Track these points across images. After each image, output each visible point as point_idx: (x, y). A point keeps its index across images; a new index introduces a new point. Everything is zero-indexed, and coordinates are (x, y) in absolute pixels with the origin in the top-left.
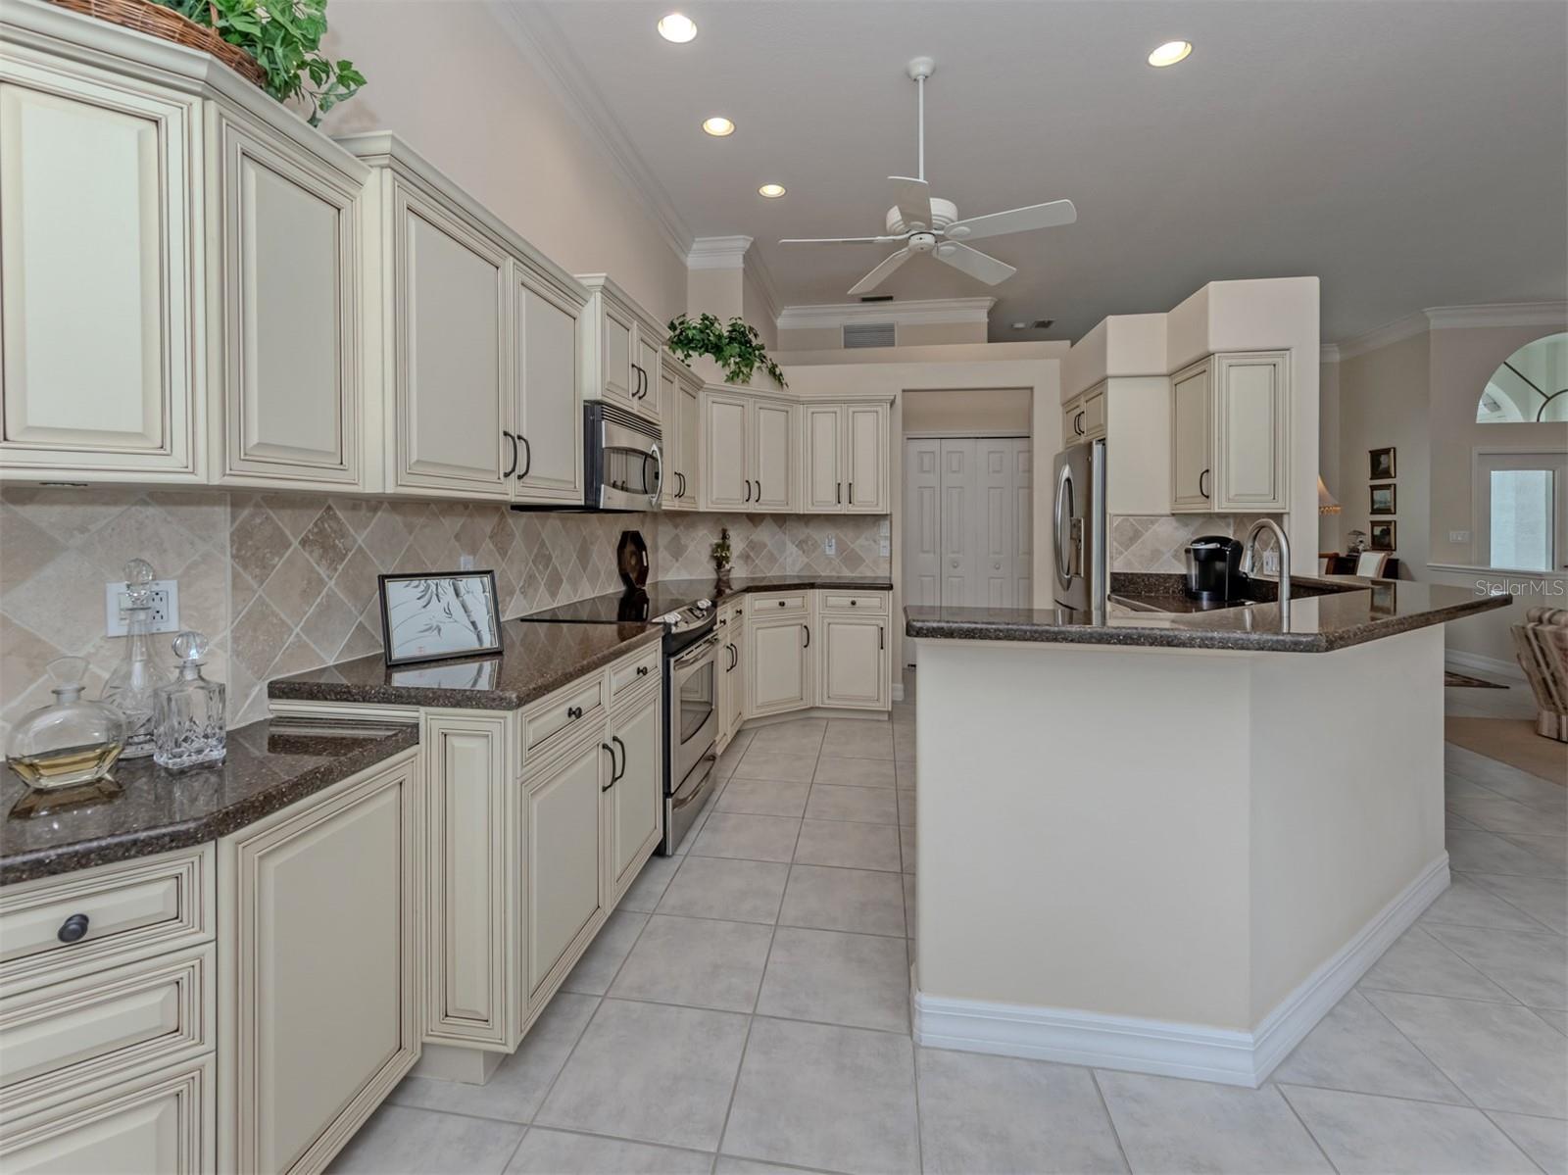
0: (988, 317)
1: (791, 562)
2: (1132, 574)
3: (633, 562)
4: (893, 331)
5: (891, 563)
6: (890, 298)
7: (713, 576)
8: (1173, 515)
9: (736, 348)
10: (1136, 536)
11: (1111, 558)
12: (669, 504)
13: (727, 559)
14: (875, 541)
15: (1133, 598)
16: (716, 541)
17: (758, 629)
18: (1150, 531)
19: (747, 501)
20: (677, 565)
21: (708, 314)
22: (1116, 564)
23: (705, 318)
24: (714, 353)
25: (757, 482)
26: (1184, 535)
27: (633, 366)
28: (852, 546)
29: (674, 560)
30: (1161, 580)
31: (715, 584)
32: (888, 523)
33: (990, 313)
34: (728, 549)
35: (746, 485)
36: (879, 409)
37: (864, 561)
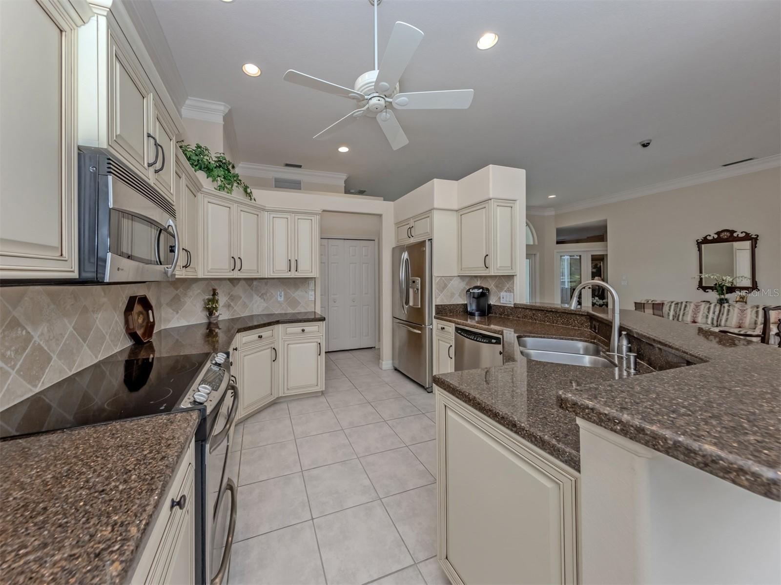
0: (345, 183)
1: (257, 306)
2: (444, 305)
3: (140, 321)
4: (300, 184)
5: (315, 304)
6: (300, 166)
7: (204, 320)
8: (459, 276)
9: (221, 172)
10: (445, 286)
11: (436, 298)
12: (180, 273)
13: (216, 309)
14: (306, 292)
15: (444, 316)
16: (207, 297)
17: (245, 356)
18: (450, 284)
19: (233, 270)
20: (177, 316)
21: (201, 145)
22: (437, 300)
23: (198, 147)
24: (206, 172)
25: (239, 258)
26: (463, 286)
27: (149, 136)
28: (293, 295)
29: (175, 313)
30: (455, 307)
31: (206, 327)
32: (314, 282)
33: (345, 182)
34: (217, 302)
35: (232, 260)
36: (313, 218)
37: (300, 303)
